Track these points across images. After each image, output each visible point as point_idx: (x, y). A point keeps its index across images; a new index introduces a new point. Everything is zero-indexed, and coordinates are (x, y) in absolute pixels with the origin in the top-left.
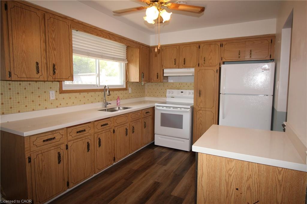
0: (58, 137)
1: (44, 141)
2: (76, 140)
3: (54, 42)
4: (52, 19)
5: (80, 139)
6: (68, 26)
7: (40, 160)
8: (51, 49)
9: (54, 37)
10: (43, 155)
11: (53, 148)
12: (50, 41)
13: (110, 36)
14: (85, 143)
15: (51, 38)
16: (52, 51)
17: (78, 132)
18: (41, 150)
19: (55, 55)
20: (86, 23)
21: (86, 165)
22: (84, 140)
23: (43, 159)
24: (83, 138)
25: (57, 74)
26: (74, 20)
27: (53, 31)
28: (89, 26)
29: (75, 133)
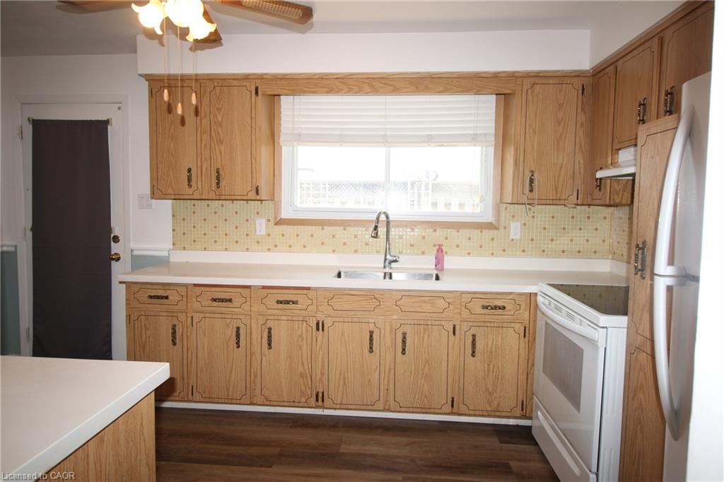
0: (174, 297)
1: (151, 297)
2: (211, 315)
3: (220, 129)
4: (218, 89)
5: (220, 316)
6: (251, 92)
7: (143, 325)
8: (214, 142)
9: (220, 119)
10: (147, 319)
11: (165, 314)
12: (212, 129)
13: (374, 84)
14: (231, 327)
15: (215, 124)
16: (217, 146)
17: (214, 300)
18: (145, 311)
19: (221, 153)
20: (295, 74)
21: (231, 373)
22: (229, 320)
23: (148, 326)
24: (227, 316)
25: (225, 187)
26: (264, 77)
27: (219, 110)
28: (302, 76)
29: (208, 300)
